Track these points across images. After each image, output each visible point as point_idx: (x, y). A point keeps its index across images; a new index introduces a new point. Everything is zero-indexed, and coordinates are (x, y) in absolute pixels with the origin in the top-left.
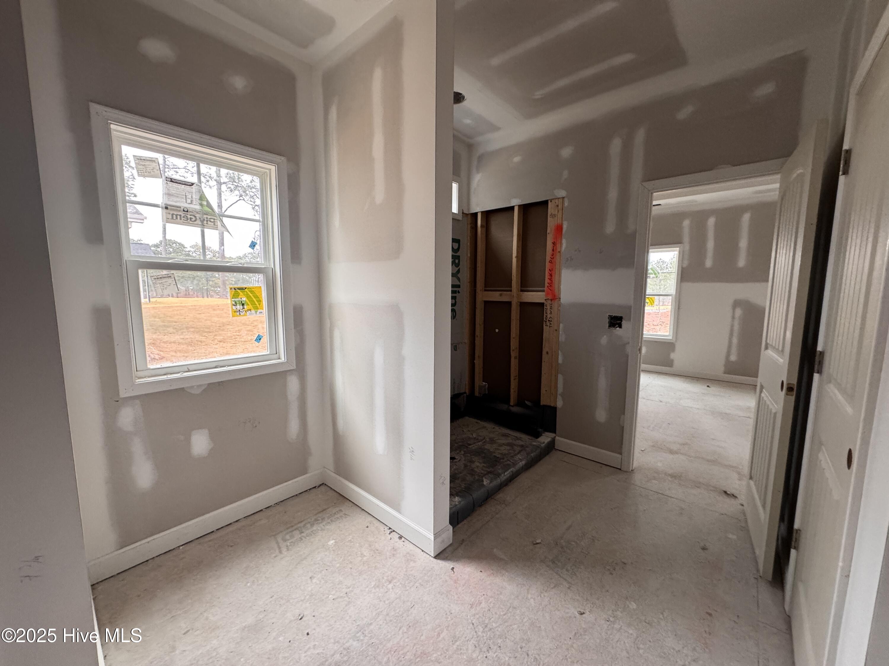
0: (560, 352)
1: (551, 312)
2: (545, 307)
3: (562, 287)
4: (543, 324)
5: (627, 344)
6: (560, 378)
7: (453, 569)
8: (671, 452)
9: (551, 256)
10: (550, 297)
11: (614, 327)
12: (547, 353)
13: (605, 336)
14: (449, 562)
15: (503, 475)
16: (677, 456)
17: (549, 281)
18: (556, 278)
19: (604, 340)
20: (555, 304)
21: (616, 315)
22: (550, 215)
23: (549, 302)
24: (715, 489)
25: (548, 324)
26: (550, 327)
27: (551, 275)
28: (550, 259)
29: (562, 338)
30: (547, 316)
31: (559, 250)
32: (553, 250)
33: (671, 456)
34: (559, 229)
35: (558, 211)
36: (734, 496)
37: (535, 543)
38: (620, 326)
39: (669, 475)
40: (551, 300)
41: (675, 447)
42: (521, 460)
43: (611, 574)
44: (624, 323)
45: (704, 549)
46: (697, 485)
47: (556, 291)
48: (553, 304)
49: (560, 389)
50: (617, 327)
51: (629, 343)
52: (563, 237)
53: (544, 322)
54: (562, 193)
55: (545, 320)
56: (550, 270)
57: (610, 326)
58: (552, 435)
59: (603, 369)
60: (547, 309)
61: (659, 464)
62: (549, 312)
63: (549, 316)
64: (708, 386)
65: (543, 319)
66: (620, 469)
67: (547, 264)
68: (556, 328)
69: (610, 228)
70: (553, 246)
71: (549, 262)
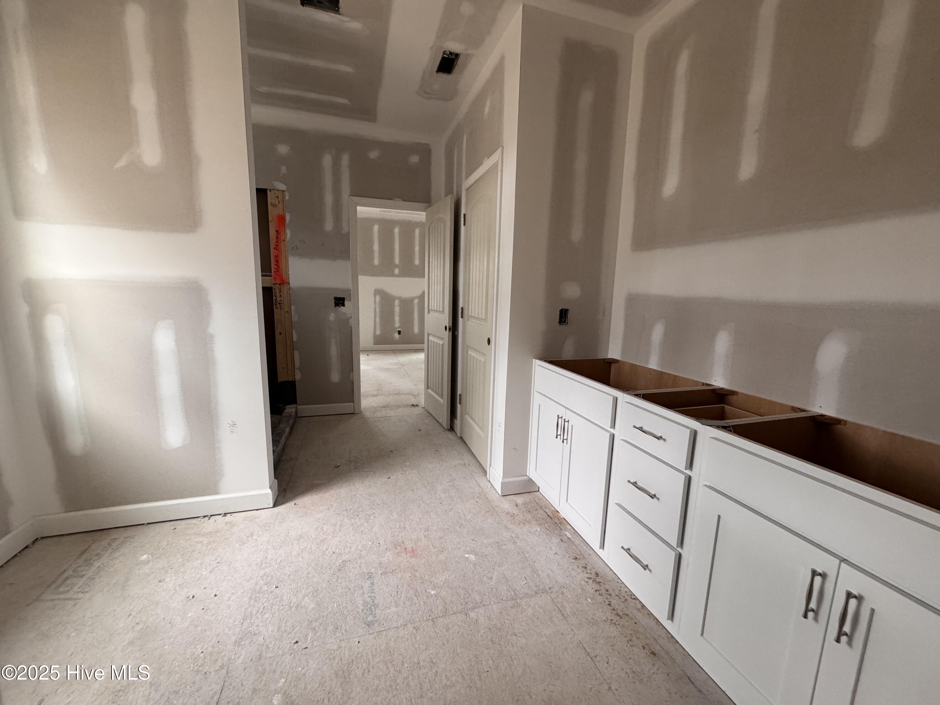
0: (294, 331)
1: (281, 295)
2: (274, 291)
3: (290, 272)
4: (273, 306)
5: (349, 318)
6: (296, 354)
7: (295, 504)
8: (375, 396)
9: (275, 243)
10: (278, 282)
11: (338, 306)
12: (281, 333)
13: (333, 314)
14: (288, 503)
15: (281, 440)
16: (378, 397)
17: (275, 267)
18: (282, 265)
19: (332, 317)
20: (285, 289)
21: (340, 297)
22: (271, 204)
23: (278, 286)
24: (407, 406)
25: (279, 307)
26: (281, 309)
27: (277, 261)
28: (275, 246)
29: (295, 318)
30: (276, 299)
31: (283, 238)
32: (277, 238)
33: (376, 398)
34: (281, 219)
35: (279, 202)
36: (417, 405)
37: (337, 466)
38: (344, 305)
39: (382, 407)
40: (280, 284)
41: (375, 393)
42: (286, 427)
43: (389, 458)
44: (346, 303)
45: (420, 430)
46: (399, 407)
47: (284, 276)
48: (282, 287)
49: (297, 363)
50: (341, 306)
51: (351, 317)
52: (286, 227)
53: (274, 305)
54: (282, 187)
55: (274, 303)
56: (275, 256)
57: (335, 306)
58: (295, 406)
59: (333, 341)
60: (276, 293)
61: (373, 404)
62: (278, 295)
63: (279, 299)
64: (368, 355)
65: (273, 302)
66: (354, 413)
67: (272, 250)
68: (287, 309)
69: (329, 226)
70: (277, 234)
71: (274, 248)
